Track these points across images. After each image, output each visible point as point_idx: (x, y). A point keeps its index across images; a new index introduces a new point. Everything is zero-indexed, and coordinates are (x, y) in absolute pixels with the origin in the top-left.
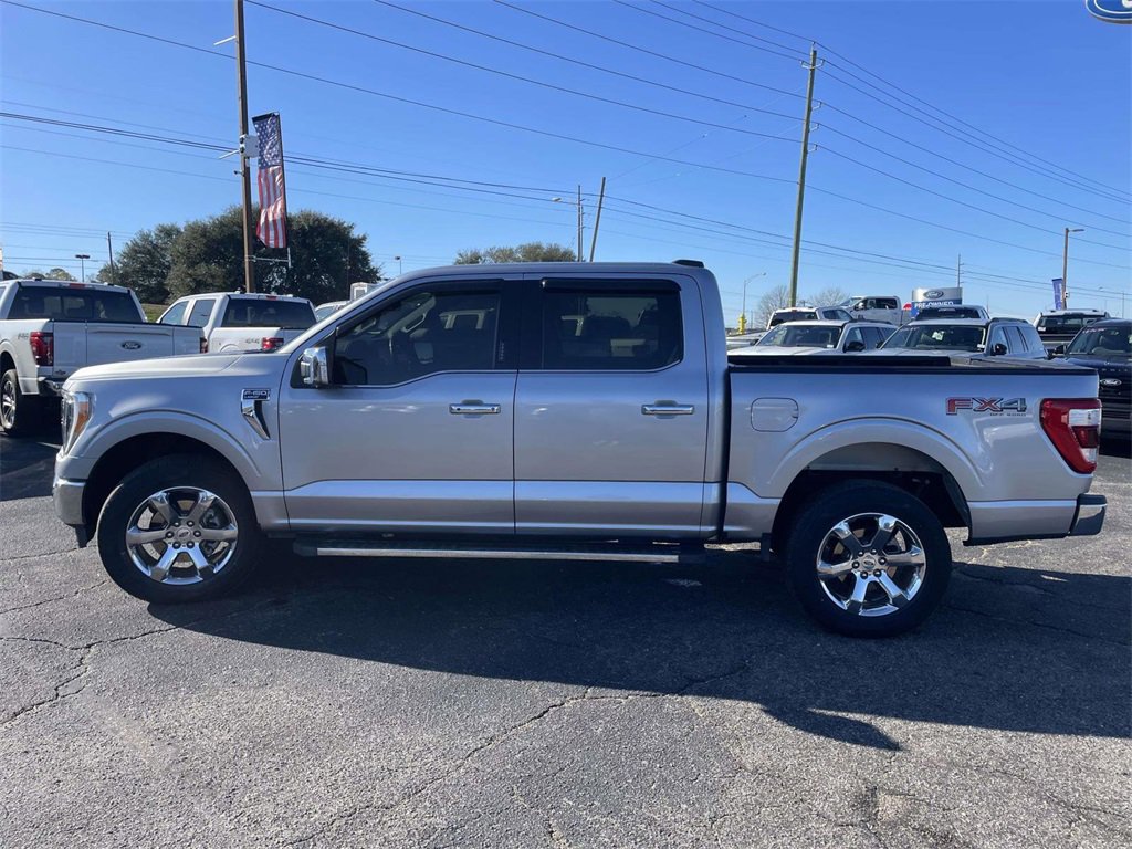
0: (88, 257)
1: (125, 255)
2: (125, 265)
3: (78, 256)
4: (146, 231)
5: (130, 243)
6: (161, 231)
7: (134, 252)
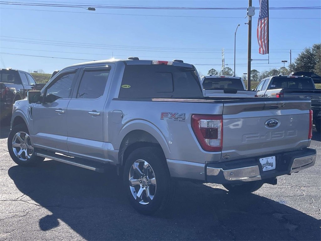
0: (287, 61)
1: (298, 60)
2: (298, 64)
3: (282, 61)
4: (308, 48)
5: (300, 54)
6: (315, 47)
7: (302, 58)
